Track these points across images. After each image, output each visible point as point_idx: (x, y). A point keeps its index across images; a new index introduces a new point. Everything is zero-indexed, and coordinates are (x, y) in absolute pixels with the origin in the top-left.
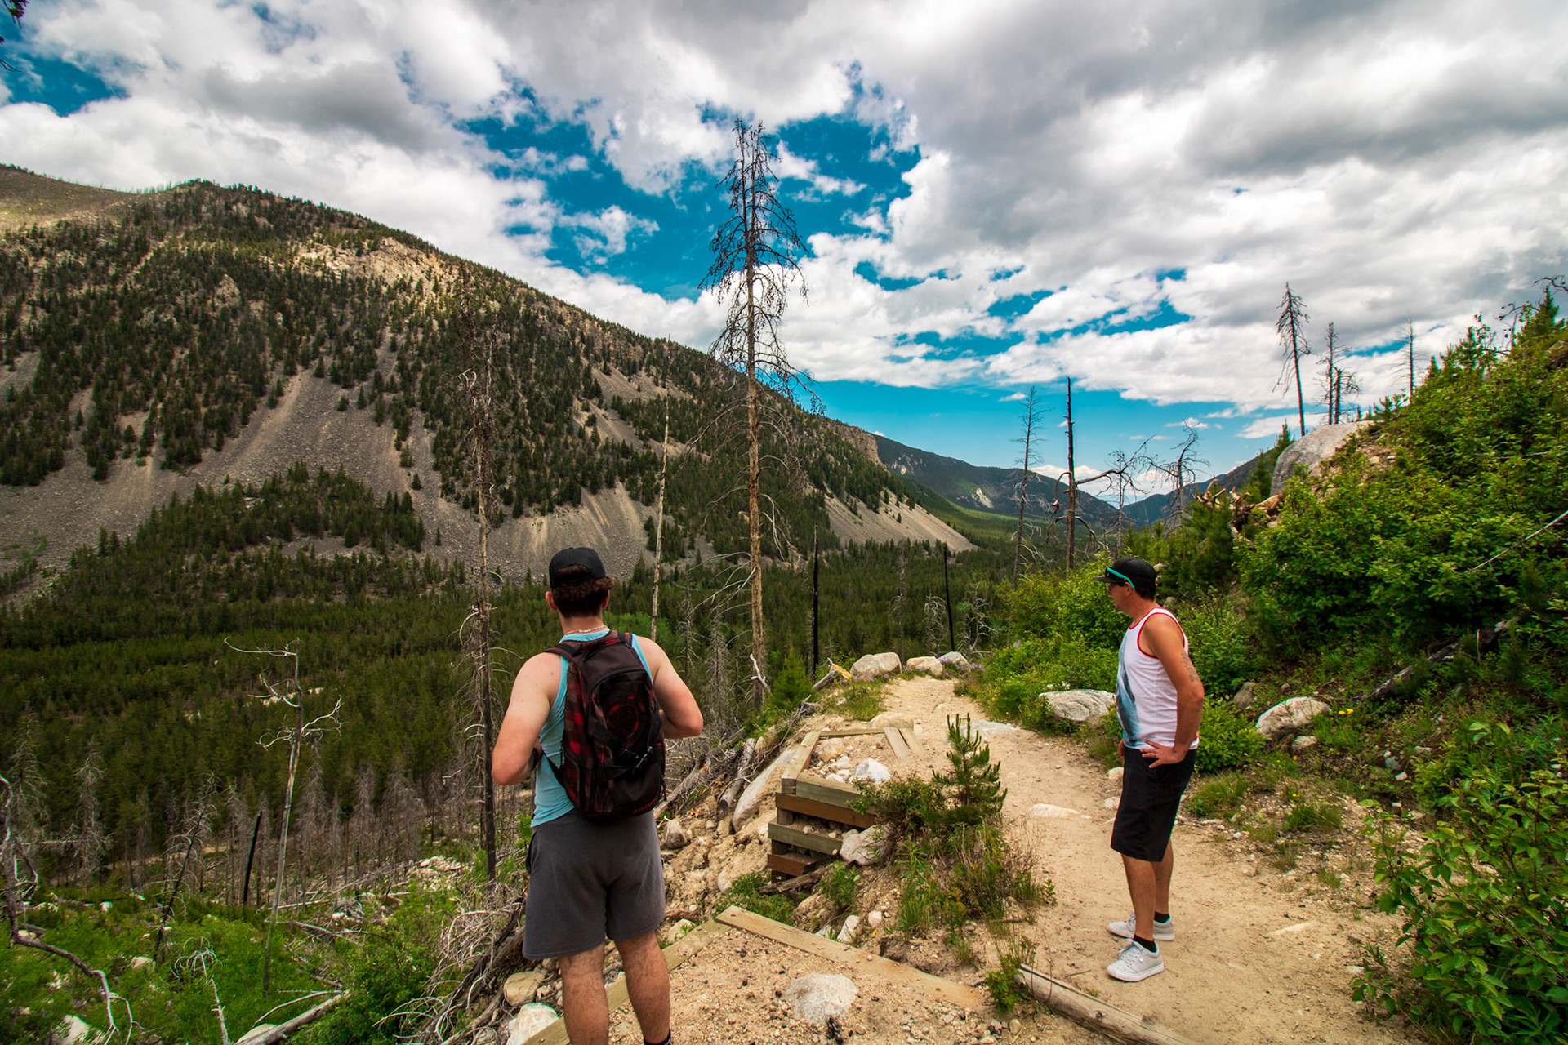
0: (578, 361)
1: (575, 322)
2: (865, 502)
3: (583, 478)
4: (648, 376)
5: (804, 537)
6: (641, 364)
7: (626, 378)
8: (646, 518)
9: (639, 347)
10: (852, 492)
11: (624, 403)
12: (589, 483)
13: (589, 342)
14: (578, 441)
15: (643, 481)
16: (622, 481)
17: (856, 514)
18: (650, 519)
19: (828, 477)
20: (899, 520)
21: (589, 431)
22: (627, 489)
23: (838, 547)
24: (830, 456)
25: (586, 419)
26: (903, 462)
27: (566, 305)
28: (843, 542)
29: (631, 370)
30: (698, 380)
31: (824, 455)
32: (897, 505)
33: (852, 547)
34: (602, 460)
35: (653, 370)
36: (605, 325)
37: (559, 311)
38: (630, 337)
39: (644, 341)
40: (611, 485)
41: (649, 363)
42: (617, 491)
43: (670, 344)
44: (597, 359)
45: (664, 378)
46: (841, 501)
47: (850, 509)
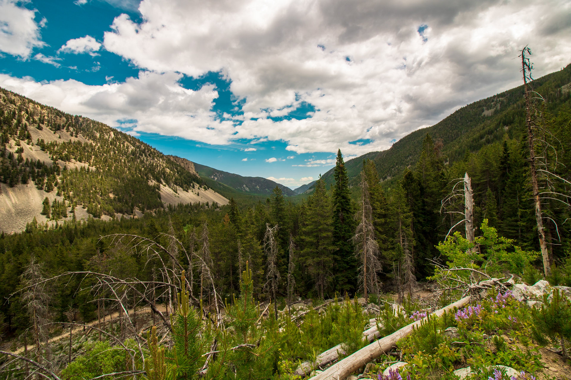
0: (19, 122)
1: (24, 104)
2: (182, 188)
3: (5, 179)
4: (67, 132)
5: (144, 204)
6: (64, 127)
7: (53, 132)
8: (44, 198)
9: (64, 119)
10: (176, 184)
11: (46, 143)
12: (8, 181)
13: (31, 115)
14: (8, 161)
15: (48, 180)
16: (33, 180)
17: (177, 193)
18: (47, 199)
19: (164, 177)
20: (198, 195)
21: (16, 156)
22: (36, 184)
23: (162, 206)
24: (167, 169)
25: (17, 149)
26: (216, 176)
27: (19, 95)
28: (166, 205)
29: (57, 128)
30: (98, 135)
31: (164, 168)
32: (199, 189)
33: (170, 207)
34: (21, 170)
35: (71, 129)
36: (42, 107)
37: (13, 98)
38: (59, 114)
39: (68, 117)
40: (25, 182)
41: (69, 126)
42: (29, 185)
43: (84, 118)
44: (34, 122)
45: (77, 133)
46: (170, 187)
47: (174, 191)
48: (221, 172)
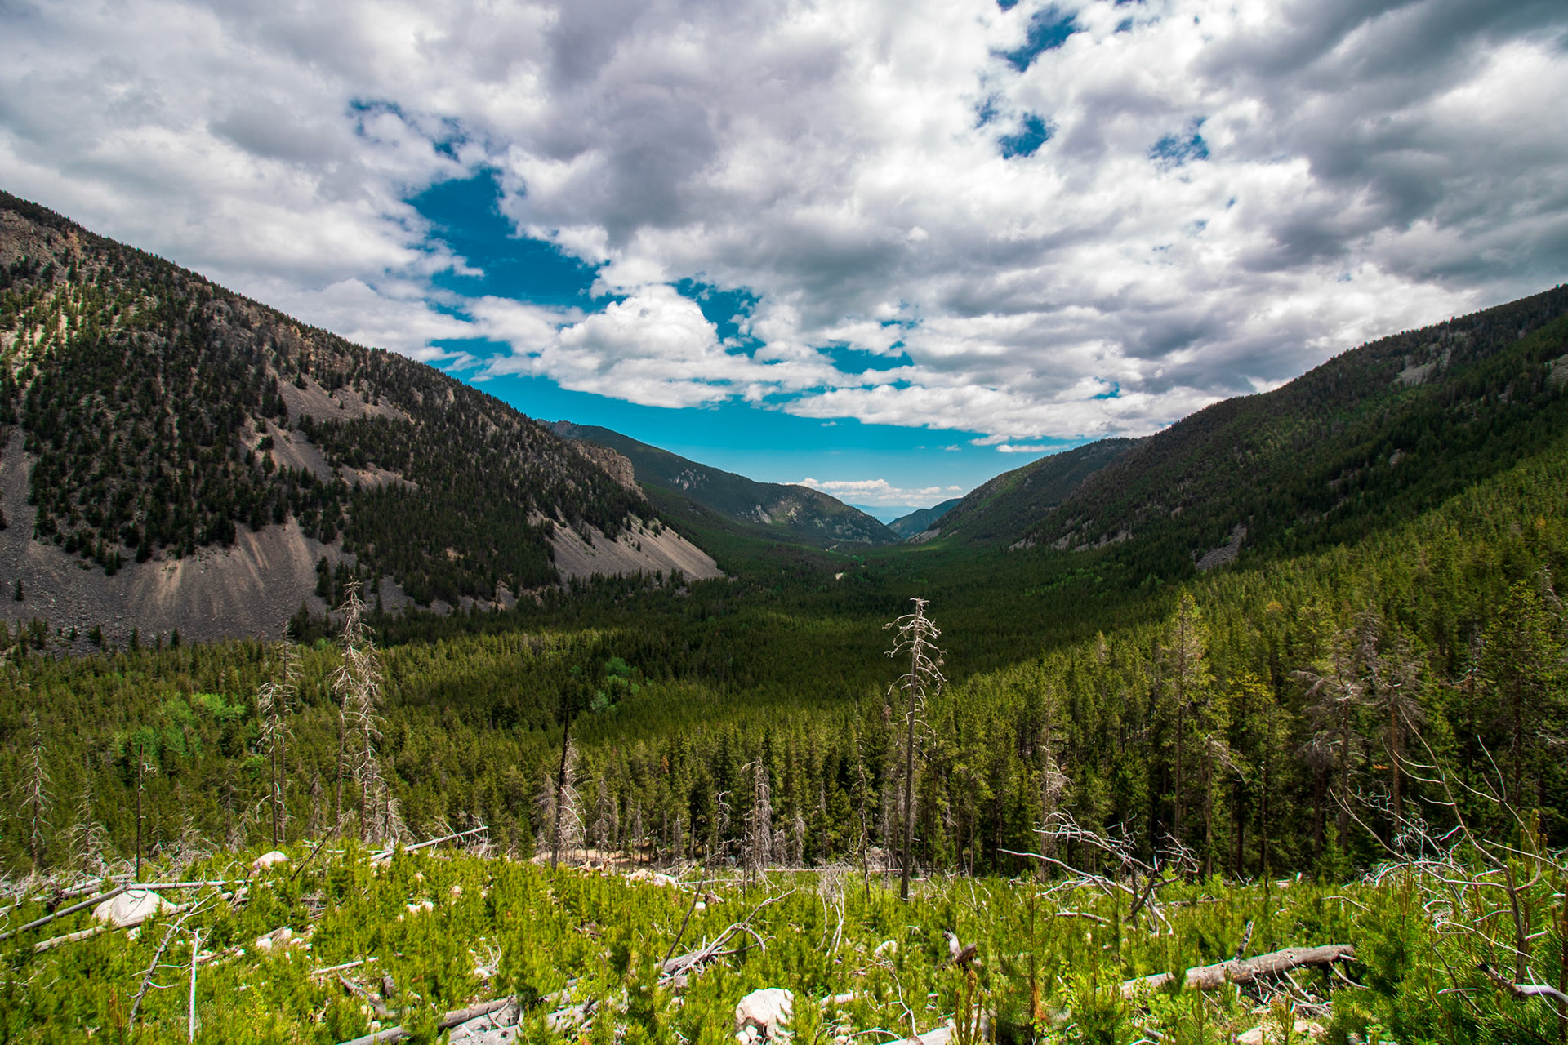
0: (261, 372)
1: (267, 325)
2: (602, 530)
3: (243, 512)
4: (357, 391)
5: (517, 575)
6: (349, 378)
7: (327, 393)
8: (320, 558)
9: (349, 358)
10: (589, 520)
11: (316, 423)
12: (249, 518)
13: (282, 350)
14: (245, 468)
15: (325, 515)
16: (296, 515)
17: (590, 544)
18: (324, 560)
19: (563, 504)
20: (639, 549)
21: (260, 456)
22: (301, 524)
23: (558, 581)
24: (571, 482)
25: (259, 440)
26: (686, 477)
27: (256, 304)
28: (565, 576)
29: (334, 383)
30: (420, 398)
31: (563, 480)
32: (641, 532)
33: (574, 582)
34: (271, 491)
35: (365, 384)
36: (305, 330)
37: (245, 311)
38: (339, 346)
39: (357, 351)
40: (280, 520)
41: (360, 375)
42: (288, 527)
43: (391, 356)
44: (290, 369)
45: (377, 395)
46: (575, 530)
47: (584, 539)
48: (701, 469)
